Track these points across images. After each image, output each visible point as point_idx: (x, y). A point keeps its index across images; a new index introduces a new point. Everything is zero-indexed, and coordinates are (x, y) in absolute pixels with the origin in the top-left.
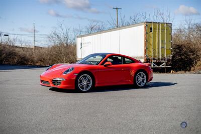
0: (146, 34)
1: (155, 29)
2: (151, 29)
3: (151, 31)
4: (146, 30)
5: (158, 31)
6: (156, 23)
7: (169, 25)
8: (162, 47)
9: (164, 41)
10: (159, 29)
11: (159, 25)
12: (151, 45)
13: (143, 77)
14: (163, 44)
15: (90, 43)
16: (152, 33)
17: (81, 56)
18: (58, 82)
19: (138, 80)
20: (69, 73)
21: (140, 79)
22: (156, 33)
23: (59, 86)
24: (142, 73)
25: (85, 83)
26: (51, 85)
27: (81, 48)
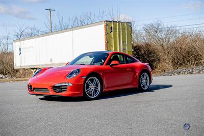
0: (107, 34)
1: (115, 29)
2: (111, 28)
3: (112, 31)
4: (106, 30)
6: (116, 22)
7: (129, 24)
8: (123, 49)
9: (125, 42)
10: (119, 29)
11: (119, 25)
12: (112, 47)
13: (146, 79)
14: (124, 45)
15: (33, 47)
16: (113, 33)
17: (21, 64)
18: (61, 89)
19: (142, 83)
20: (75, 76)
21: (144, 81)
22: (116, 34)
23: (64, 94)
24: (146, 74)
25: (93, 88)
26: (51, 93)
27: (20, 53)
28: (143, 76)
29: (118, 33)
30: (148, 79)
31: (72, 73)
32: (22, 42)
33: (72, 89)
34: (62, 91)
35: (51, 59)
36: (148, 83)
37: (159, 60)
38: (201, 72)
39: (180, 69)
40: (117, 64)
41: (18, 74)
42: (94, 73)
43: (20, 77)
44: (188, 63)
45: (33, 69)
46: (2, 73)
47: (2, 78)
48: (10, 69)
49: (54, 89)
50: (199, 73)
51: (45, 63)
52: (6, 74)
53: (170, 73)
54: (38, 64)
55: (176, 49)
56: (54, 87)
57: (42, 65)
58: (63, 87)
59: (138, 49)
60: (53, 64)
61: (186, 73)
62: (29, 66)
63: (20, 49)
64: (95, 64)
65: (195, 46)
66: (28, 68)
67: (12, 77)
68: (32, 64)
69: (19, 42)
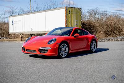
0: (67, 15)
1: (72, 12)
2: (69, 11)
3: (69, 13)
4: (66, 12)
5: (74, 14)
6: (72, 8)
7: (80, 9)
8: (76, 24)
9: (77, 20)
10: (74, 12)
11: (74, 9)
12: (69, 23)
13: (94, 45)
14: (77, 22)
15: (21, 21)
16: (70, 14)
17: (13, 31)
18: (44, 51)
19: (92, 47)
20: (53, 43)
21: (93, 46)
22: (72, 15)
23: (46, 54)
24: (94, 42)
25: (64, 51)
26: (38, 53)
27: (13, 24)
28: (93, 43)
29: (73, 14)
30: (95, 45)
31: (51, 41)
32: (14, 17)
33: (51, 51)
34: (44, 52)
35: (32, 29)
36: (95, 48)
37: (97, 31)
38: (123, 40)
39: (110, 37)
40: (78, 36)
41: (11, 36)
42: (64, 42)
43: (12, 38)
44: (114, 34)
45: (20, 34)
46: (1, 36)
47: (1, 38)
48: (5, 33)
49: (39, 51)
50: (121, 40)
51: (28, 31)
52: (3, 36)
53: (104, 40)
54: (24, 31)
55: (107, 25)
56: (40, 49)
57: (26, 32)
58: (45, 50)
59: (85, 24)
60: (32, 32)
61: (113, 40)
62: (18, 32)
63: (13, 22)
64: (64, 35)
65: (118, 24)
66: (17, 33)
67: (7, 38)
68: (20, 31)
69: (12, 18)
